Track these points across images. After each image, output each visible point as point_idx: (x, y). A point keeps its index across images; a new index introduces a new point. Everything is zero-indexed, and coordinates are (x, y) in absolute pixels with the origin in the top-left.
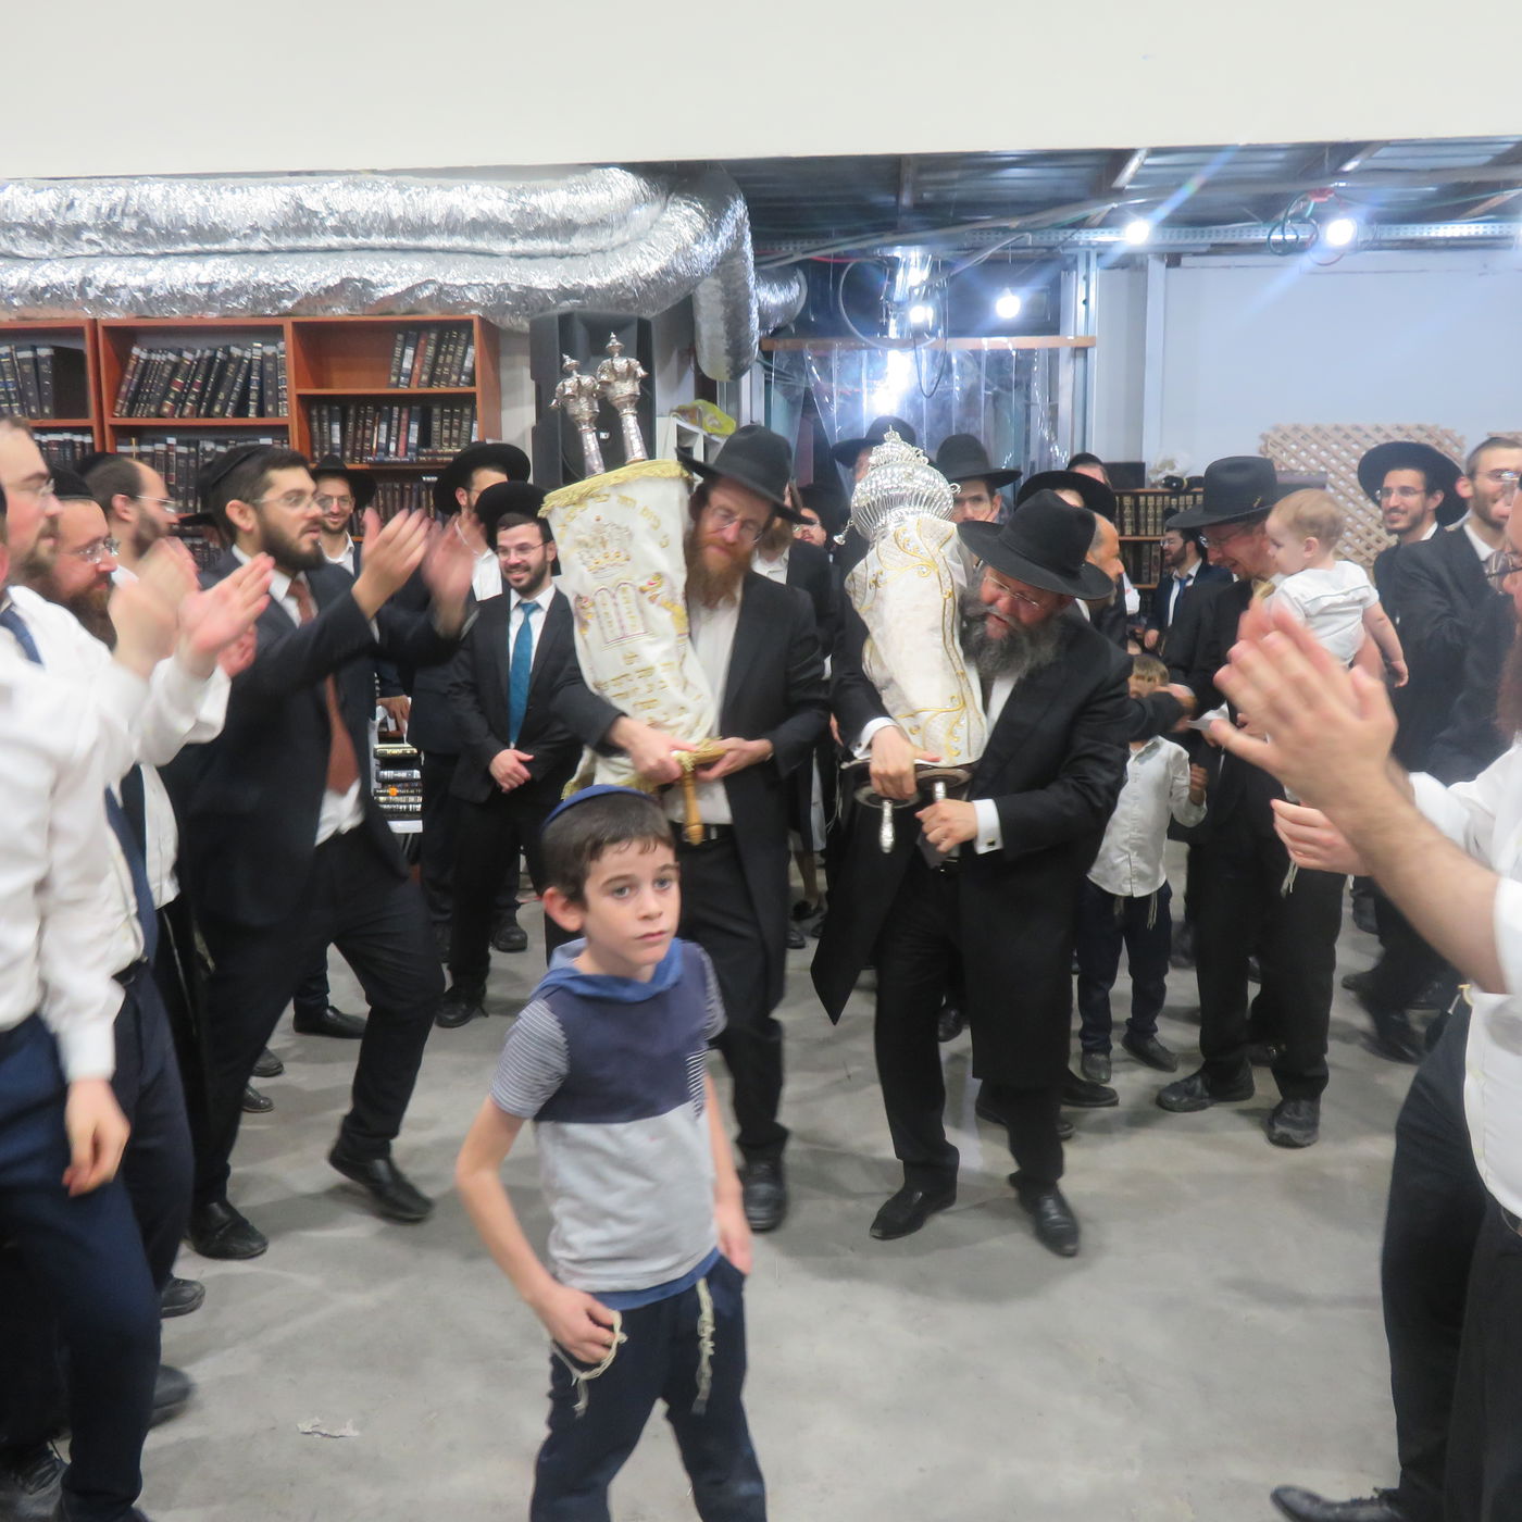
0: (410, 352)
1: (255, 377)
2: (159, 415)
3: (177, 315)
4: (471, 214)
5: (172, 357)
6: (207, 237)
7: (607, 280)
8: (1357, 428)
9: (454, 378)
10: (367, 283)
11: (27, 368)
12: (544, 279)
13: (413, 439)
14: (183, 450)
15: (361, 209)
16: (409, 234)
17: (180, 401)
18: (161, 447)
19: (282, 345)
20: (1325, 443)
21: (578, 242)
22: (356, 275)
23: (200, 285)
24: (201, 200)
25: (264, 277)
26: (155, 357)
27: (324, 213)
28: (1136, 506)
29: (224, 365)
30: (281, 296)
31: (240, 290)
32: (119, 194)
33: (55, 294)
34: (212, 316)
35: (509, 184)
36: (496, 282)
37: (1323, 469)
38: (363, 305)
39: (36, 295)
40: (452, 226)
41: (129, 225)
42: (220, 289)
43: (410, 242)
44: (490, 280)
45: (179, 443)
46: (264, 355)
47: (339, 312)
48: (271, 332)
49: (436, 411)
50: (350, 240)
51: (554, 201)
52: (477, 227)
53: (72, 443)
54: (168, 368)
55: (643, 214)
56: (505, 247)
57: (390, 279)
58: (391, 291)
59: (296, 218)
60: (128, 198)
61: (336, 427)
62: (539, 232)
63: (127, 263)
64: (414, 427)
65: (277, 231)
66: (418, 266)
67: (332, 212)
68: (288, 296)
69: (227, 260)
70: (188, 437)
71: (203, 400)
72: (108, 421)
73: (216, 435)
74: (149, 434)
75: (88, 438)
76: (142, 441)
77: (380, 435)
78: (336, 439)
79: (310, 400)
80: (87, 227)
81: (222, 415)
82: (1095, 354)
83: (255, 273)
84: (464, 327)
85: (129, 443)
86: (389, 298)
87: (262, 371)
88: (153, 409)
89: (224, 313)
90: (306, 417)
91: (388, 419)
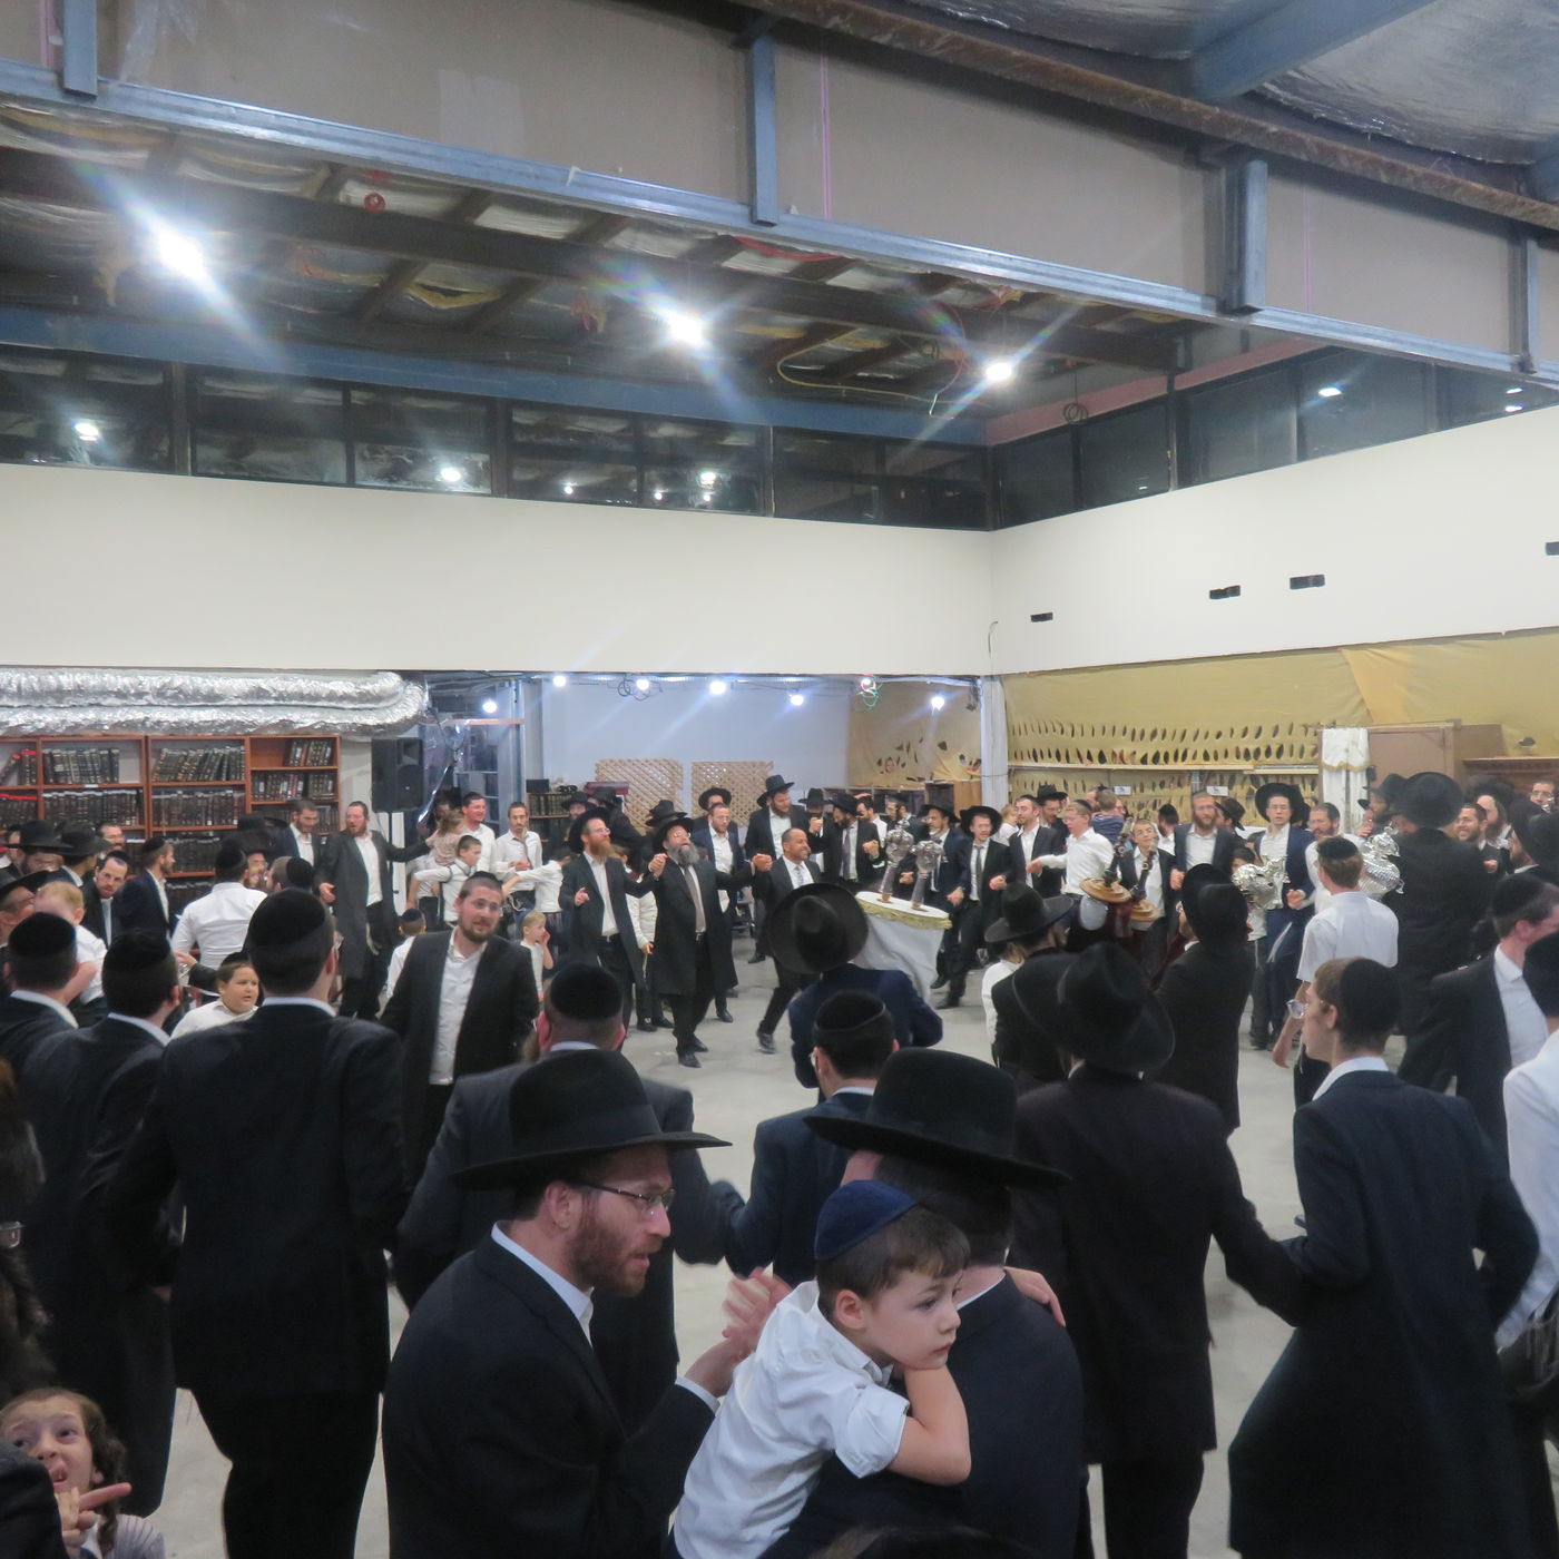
0: (299, 750)
1: (226, 762)
2: (176, 781)
3: (191, 734)
4: (340, 693)
6: (212, 699)
9: (321, 761)
10: (291, 722)
11: (105, 759)
12: (371, 720)
13: (300, 789)
14: (185, 796)
15: (289, 689)
16: (308, 700)
17: (186, 773)
18: (175, 795)
19: (242, 748)
21: (381, 704)
22: (285, 718)
23: (206, 722)
24: (209, 683)
25: (238, 718)
26: (176, 753)
27: (271, 690)
28: (546, 800)
29: (211, 756)
30: (245, 726)
31: (229, 723)
32: (167, 680)
33: (131, 725)
34: (209, 734)
35: (355, 680)
36: (350, 722)
37: (624, 780)
38: (286, 731)
39: (119, 724)
40: (331, 696)
41: (169, 693)
42: (217, 723)
43: (311, 704)
44: (346, 721)
45: (184, 793)
46: (232, 752)
47: (272, 733)
48: (240, 742)
49: (311, 776)
50: (281, 702)
51: (371, 686)
52: (345, 697)
53: (125, 795)
54: (182, 759)
55: (401, 691)
56: (352, 706)
57: (302, 720)
58: (303, 726)
59: (257, 693)
60: (171, 682)
61: (262, 784)
62: (368, 701)
63: (165, 710)
64: (301, 783)
65: (246, 696)
66: (316, 715)
67: (275, 691)
68: (251, 727)
69: (219, 709)
70: (190, 790)
71: (199, 772)
72: (151, 784)
73: (204, 789)
74: (169, 790)
75: (134, 792)
76: (167, 793)
77: (284, 787)
78: (262, 790)
79: (253, 772)
80: (147, 693)
81: (208, 780)
82: (523, 727)
83: (235, 716)
84: (332, 742)
85: (159, 794)
86: (301, 729)
87: (229, 760)
88: (173, 777)
89: (216, 734)
90: (253, 780)
91: (288, 780)
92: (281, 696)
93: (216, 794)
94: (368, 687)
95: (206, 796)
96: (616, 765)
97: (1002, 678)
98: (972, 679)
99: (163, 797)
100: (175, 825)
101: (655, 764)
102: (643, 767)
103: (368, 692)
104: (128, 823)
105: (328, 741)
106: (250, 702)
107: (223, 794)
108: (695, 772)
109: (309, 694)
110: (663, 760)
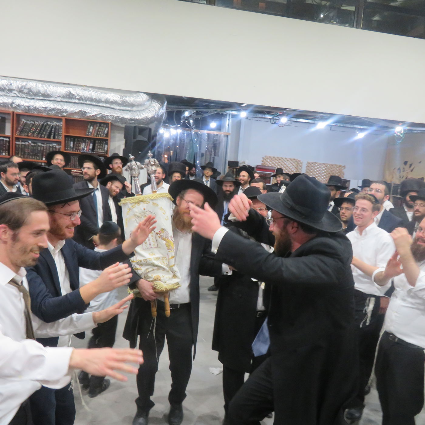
0: (92, 128)
1: (53, 130)
2: (28, 136)
3: (36, 113)
4: (112, 100)
5: (33, 123)
6: (46, 96)
7: (140, 118)
8: (282, 158)
9: (102, 135)
10: (85, 112)
12: (127, 116)
13: (91, 147)
14: (33, 144)
15: (85, 95)
16: (94, 102)
17: (33, 133)
18: (27, 143)
19: (61, 123)
20: (275, 160)
21: (134, 109)
22: (83, 110)
23: (43, 107)
24: (46, 88)
25: (59, 107)
26: (28, 122)
27: (76, 95)
29: (46, 126)
30: (63, 112)
31: (53, 109)
32: (24, 84)
34: (44, 114)
35: (121, 94)
36: (116, 115)
37: (275, 166)
38: (83, 117)
40: (107, 101)
41: (25, 91)
42: (48, 109)
43: (96, 104)
44: (114, 115)
45: (32, 143)
46: (56, 125)
47: (76, 117)
48: (59, 120)
49: (97, 142)
50: (81, 101)
51: (130, 99)
53: (3, 140)
55: (148, 103)
56: (118, 108)
57: (91, 112)
58: (91, 115)
59: (69, 95)
60: (26, 85)
61: (72, 143)
62: (126, 106)
63: (23, 99)
64: (91, 145)
65: (64, 97)
66: (97, 110)
67: (78, 95)
68: (65, 112)
69: (50, 102)
70: (34, 141)
71: (39, 133)
72: (15, 136)
73: (42, 142)
74: (24, 140)
75: (7, 139)
76: (22, 141)
77: (83, 146)
78: (72, 145)
79: (66, 136)
80: (14, 90)
81: (44, 137)
82: (230, 137)
83: (58, 106)
84: (107, 124)
85: (19, 141)
86: (90, 116)
87: (55, 128)
88: (26, 134)
89: (48, 114)
90: (65, 140)
91: (85, 142)
92: (81, 99)
93: (48, 145)
94: (128, 99)
95: (43, 145)
96: (271, 159)
99: (20, 143)
100: (27, 158)
101: (289, 160)
102: (283, 161)
103: (127, 101)
104: (4, 154)
106: (66, 100)
107: (51, 145)
108: (308, 166)
109: (95, 99)
110: (294, 159)
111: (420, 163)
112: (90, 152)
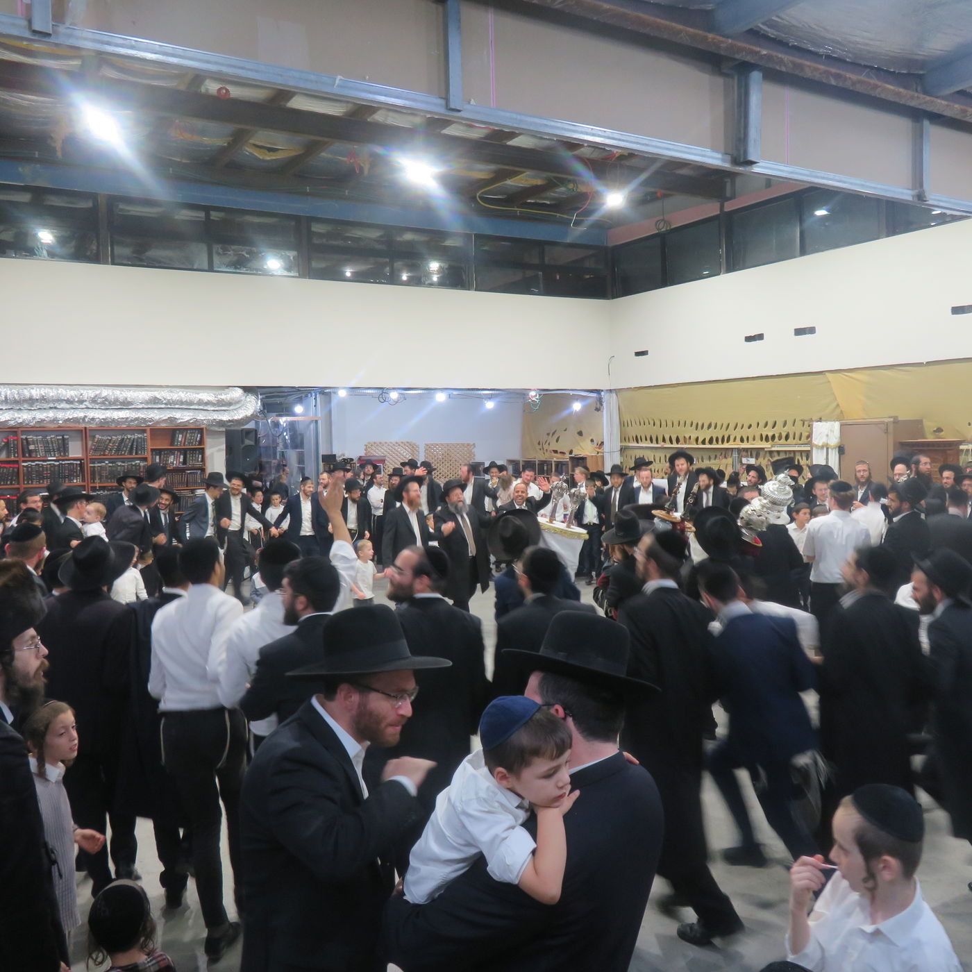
0: (180, 436)
1: (135, 443)
2: (104, 455)
3: (113, 426)
4: (206, 400)
5: (110, 438)
6: (125, 405)
8: (390, 443)
9: (195, 443)
10: (175, 418)
11: (60, 442)
12: (225, 417)
13: (181, 460)
14: (111, 465)
15: (174, 398)
16: (186, 405)
17: (111, 450)
18: (104, 464)
19: (145, 435)
20: (383, 447)
21: (231, 408)
22: (172, 416)
23: (123, 418)
25: (143, 416)
26: (104, 438)
27: (163, 399)
29: (126, 440)
30: (147, 421)
31: (136, 419)
32: (98, 392)
33: (76, 420)
34: (124, 426)
35: (215, 392)
36: (212, 419)
37: (383, 455)
38: (172, 424)
39: (68, 420)
40: (200, 402)
41: (99, 400)
42: (129, 419)
43: (188, 407)
44: (209, 418)
45: (109, 463)
47: (163, 425)
48: (144, 431)
49: (188, 452)
50: (169, 406)
51: (224, 396)
52: (208, 403)
53: (73, 464)
54: (108, 441)
55: (243, 399)
56: (213, 409)
57: (182, 417)
58: (183, 421)
59: (154, 400)
60: (100, 394)
62: (223, 405)
63: (97, 411)
64: (182, 457)
65: (147, 402)
66: (191, 414)
67: (165, 399)
68: (150, 421)
69: (131, 411)
70: (113, 461)
71: (118, 450)
72: (89, 457)
73: (122, 460)
74: (101, 461)
75: (79, 462)
76: (98, 463)
77: (171, 459)
79: (152, 450)
80: (86, 401)
81: (124, 454)
83: (141, 415)
84: (201, 431)
85: (94, 463)
86: (181, 423)
87: (137, 441)
88: (102, 453)
89: (129, 426)
90: (152, 455)
91: (174, 454)
92: (168, 403)
94: (223, 397)
95: (123, 464)
96: (377, 445)
97: (617, 391)
98: (598, 391)
99: (96, 465)
100: (104, 482)
101: (402, 444)
102: (394, 447)
103: (223, 400)
104: (75, 481)
105: (199, 431)
106: (150, 406)
108: (426, 450)
109: (186, 401)
110: (408, 442)
111: (565, 430)
112: (181, 466)
